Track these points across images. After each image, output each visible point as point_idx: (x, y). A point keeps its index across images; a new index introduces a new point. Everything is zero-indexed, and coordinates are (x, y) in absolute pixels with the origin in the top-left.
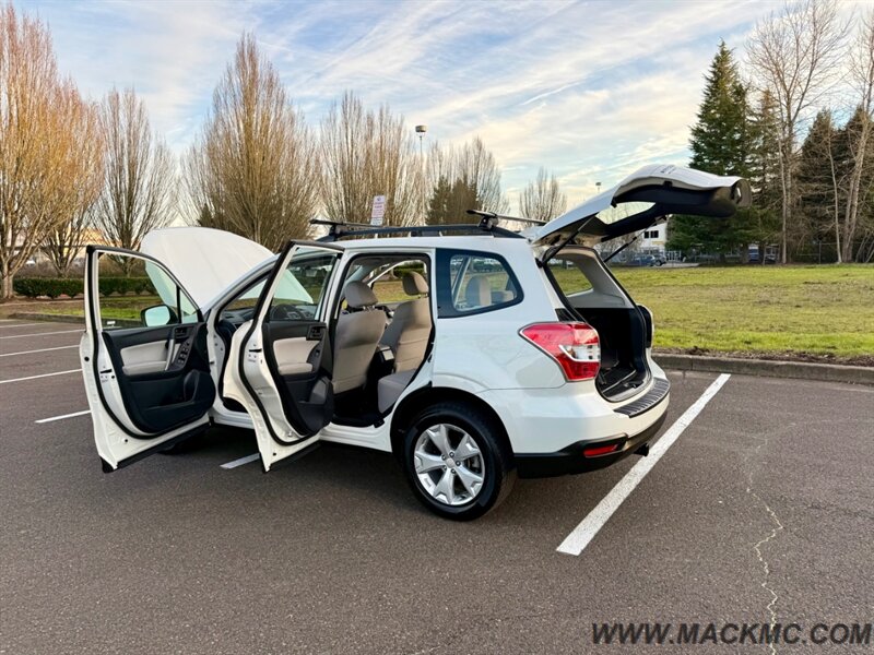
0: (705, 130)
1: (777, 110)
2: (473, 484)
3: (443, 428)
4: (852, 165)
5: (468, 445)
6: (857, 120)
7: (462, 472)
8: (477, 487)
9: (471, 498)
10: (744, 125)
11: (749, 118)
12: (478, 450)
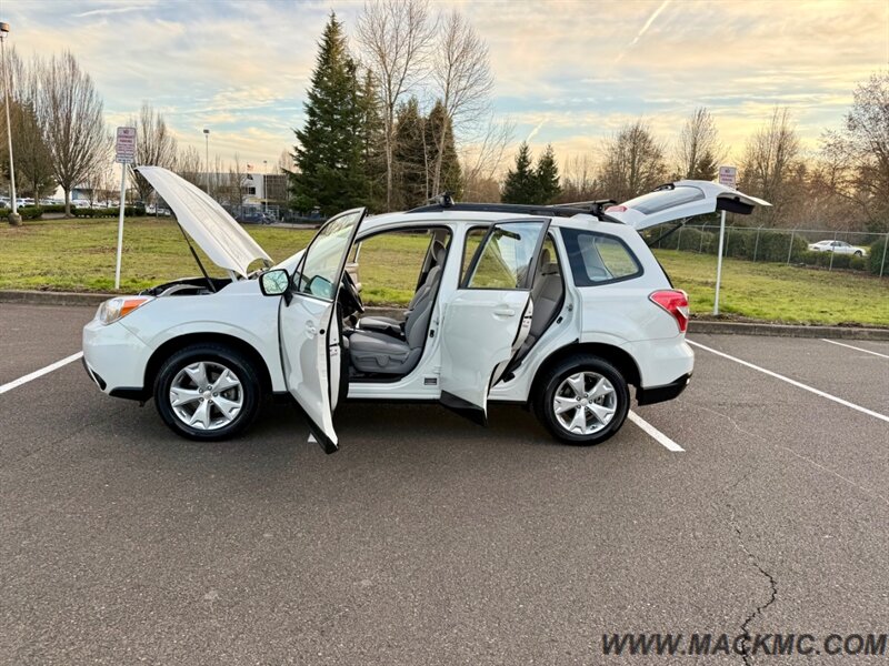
0: (318, 95)
1: (379, 89)
2: (606, 415)
3: (582, 375)
4: (437, 151)
5: (604, 387)
6: (438, 112)
7: (595, 408)
8: (609, 418)
9: (603, 426)
10: (354, 98)
11: (358, 93)
12: (612, 389)
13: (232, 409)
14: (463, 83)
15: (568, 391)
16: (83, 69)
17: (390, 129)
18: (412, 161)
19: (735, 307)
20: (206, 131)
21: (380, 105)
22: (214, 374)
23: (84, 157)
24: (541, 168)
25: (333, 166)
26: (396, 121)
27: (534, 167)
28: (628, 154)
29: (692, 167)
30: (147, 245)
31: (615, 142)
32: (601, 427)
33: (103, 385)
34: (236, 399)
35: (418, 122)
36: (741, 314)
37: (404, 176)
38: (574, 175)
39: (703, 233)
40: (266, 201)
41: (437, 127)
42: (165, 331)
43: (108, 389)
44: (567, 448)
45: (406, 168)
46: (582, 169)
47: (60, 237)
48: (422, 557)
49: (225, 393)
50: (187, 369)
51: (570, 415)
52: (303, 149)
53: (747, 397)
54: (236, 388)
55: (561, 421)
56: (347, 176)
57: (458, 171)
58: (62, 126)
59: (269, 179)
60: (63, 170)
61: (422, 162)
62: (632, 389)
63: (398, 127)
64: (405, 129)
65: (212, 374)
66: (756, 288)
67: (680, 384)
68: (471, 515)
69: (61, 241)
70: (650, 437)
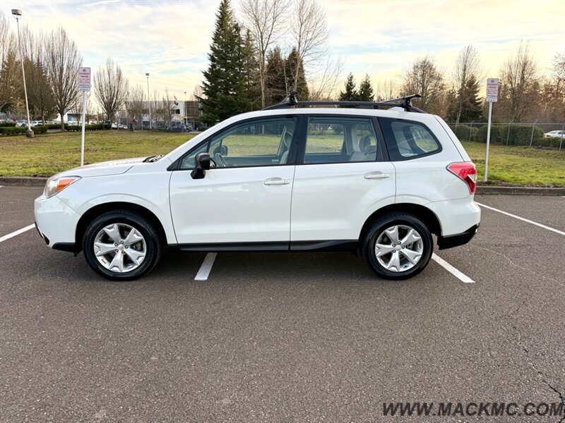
0: (217, 48)
1: (255, 42)
2: (415, 257)
3: (396, 228)
4: (294, 81)
5: (413, 236)
6: (294, 56)
7: (406, 252)
8: (417, 259)
9: (412, 266)
10: (240, 49)
11: (242, 46)
12: (420, 238)
13: (138, 257)
14: (310, 36)
15: (385, 240)
16: (70, 37)
17: (263, 68)
18: (278, 88)
19: (498, 176)
20: (147, 74)
21: (256, 52)
22: (125, 232)
23: (71, 93)
24: (362, 89)
25: (227, 93)
26: (266, 62)
27: (357, 89)
28: (419, 78)
29: (463, 85)
30: (109, 147)
31: (411, 70)
32: (411, 266)
33: (48, 241)
34: (142, 250)
35: (281, 62)
36: (503, 181)
37: (273, 98)
38: (384, 93)
39: (471, 128)
40: (186, 118)
41: (293, 65)
42: (88, 201)
43: (51, 244)
44: (386, 282)
45: (273, 92)
46: (389, 89)
47: (56, 144)
48: (273, 377)
49: (134, 246)
50: (106, 229)
51: (387, 257)
52: (208, 83)
53: (516, 240)
54: (141, 242)
55: (381, 262)
56: (236, 99)
57: (308, 93)
58: (58, 73)
59: (188, 104)
60: (59, 102)
61: (284, 88)
62: (435, 237)
63: (268, 66)
64: (272, 67)
65: (123, 232)
66: (511, 163)
67: (471, 232)
68: (312, 339)
69: (57, 146)
70: (448, 272)
